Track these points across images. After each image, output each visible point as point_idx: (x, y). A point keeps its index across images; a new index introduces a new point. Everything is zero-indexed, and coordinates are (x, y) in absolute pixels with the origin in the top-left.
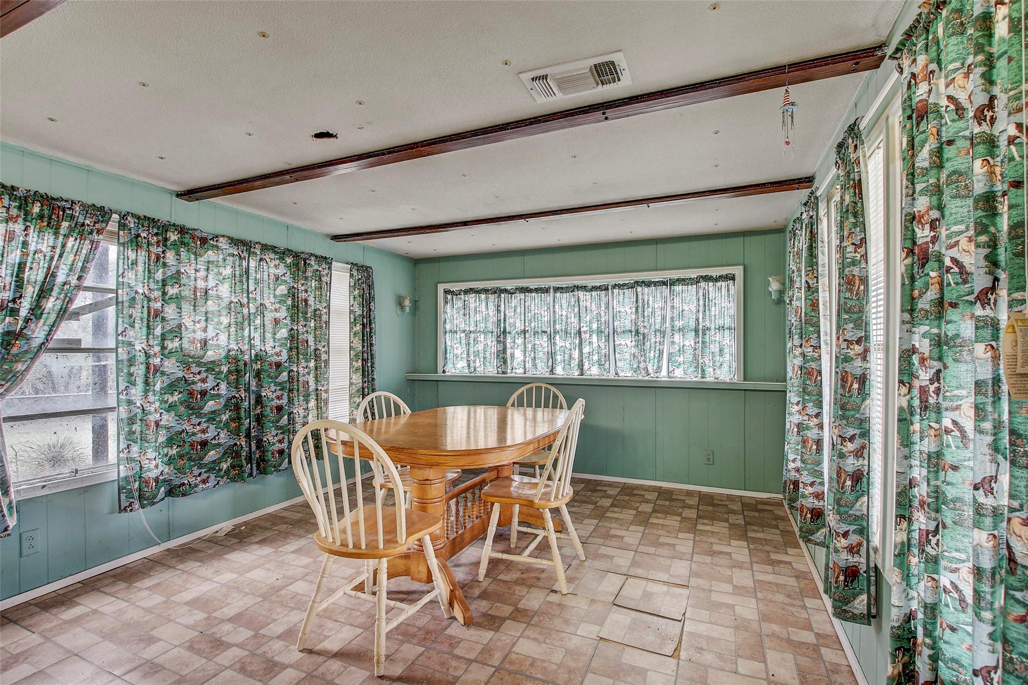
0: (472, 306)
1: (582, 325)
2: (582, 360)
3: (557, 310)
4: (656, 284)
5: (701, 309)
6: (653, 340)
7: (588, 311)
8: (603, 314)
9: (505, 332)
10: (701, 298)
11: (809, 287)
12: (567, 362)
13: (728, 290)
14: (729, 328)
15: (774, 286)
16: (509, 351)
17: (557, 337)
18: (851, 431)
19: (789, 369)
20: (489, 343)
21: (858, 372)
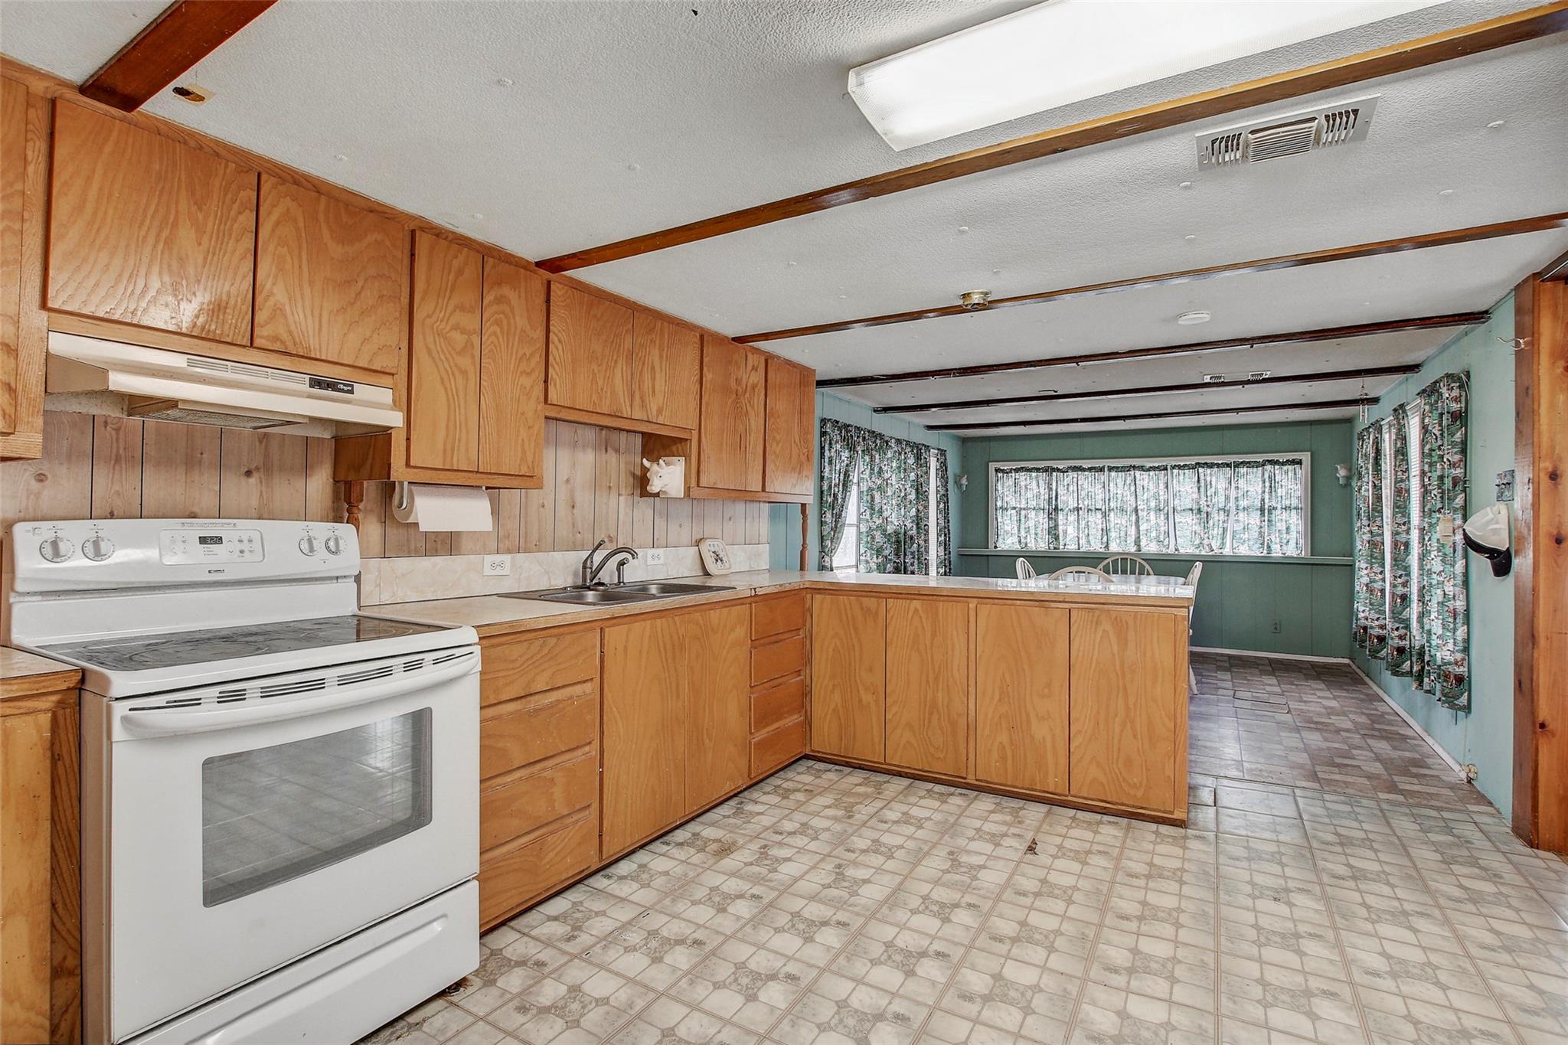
0: (1023, 484)
1: (1139, 503)
2: (1139, 537)
3: (1111, 489)
4: (1218, 466)
5: (1267, 490)
6: (1216, 519)
7: (1146, 490)
8: (1161, 493)
9: (1056, 509)
10: (1267, 480)
11: (1375, 486)
12: (1123, 539)
13: (1295, 474)
14: (1296, 508)
15: (1342, 473)
16: (1061, 528)
17: (1112, 514)
18: (1400, 572)
19: (1358, 545)
20: (1041, 520)
21: (1404, 540)
